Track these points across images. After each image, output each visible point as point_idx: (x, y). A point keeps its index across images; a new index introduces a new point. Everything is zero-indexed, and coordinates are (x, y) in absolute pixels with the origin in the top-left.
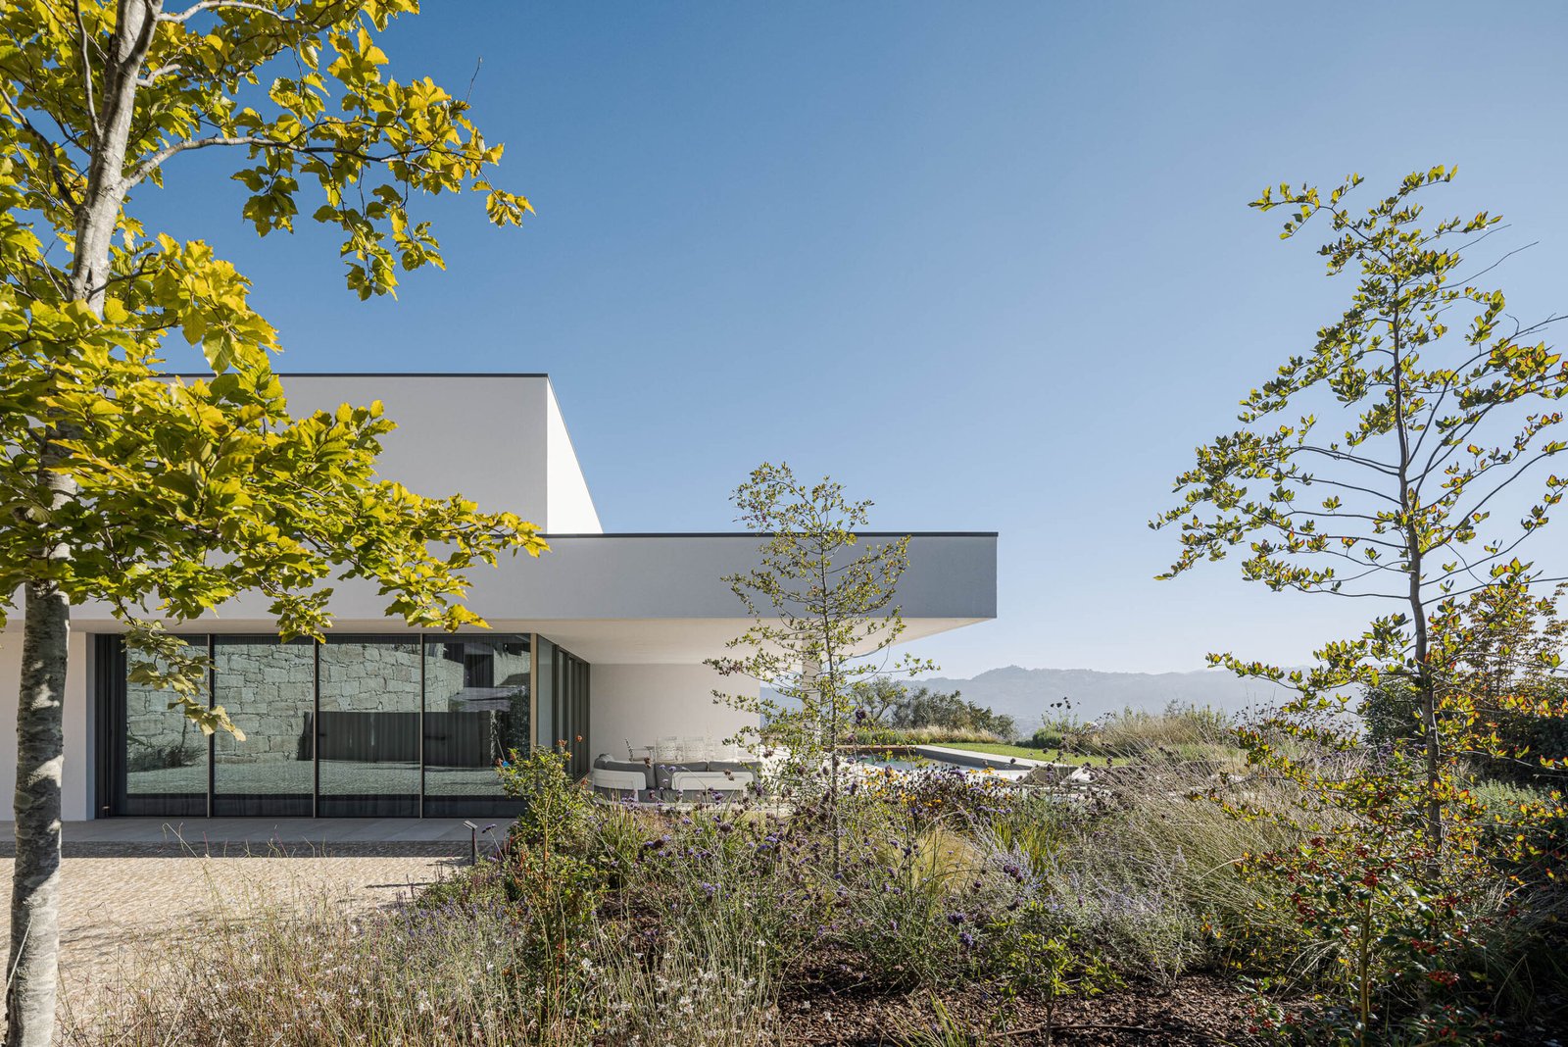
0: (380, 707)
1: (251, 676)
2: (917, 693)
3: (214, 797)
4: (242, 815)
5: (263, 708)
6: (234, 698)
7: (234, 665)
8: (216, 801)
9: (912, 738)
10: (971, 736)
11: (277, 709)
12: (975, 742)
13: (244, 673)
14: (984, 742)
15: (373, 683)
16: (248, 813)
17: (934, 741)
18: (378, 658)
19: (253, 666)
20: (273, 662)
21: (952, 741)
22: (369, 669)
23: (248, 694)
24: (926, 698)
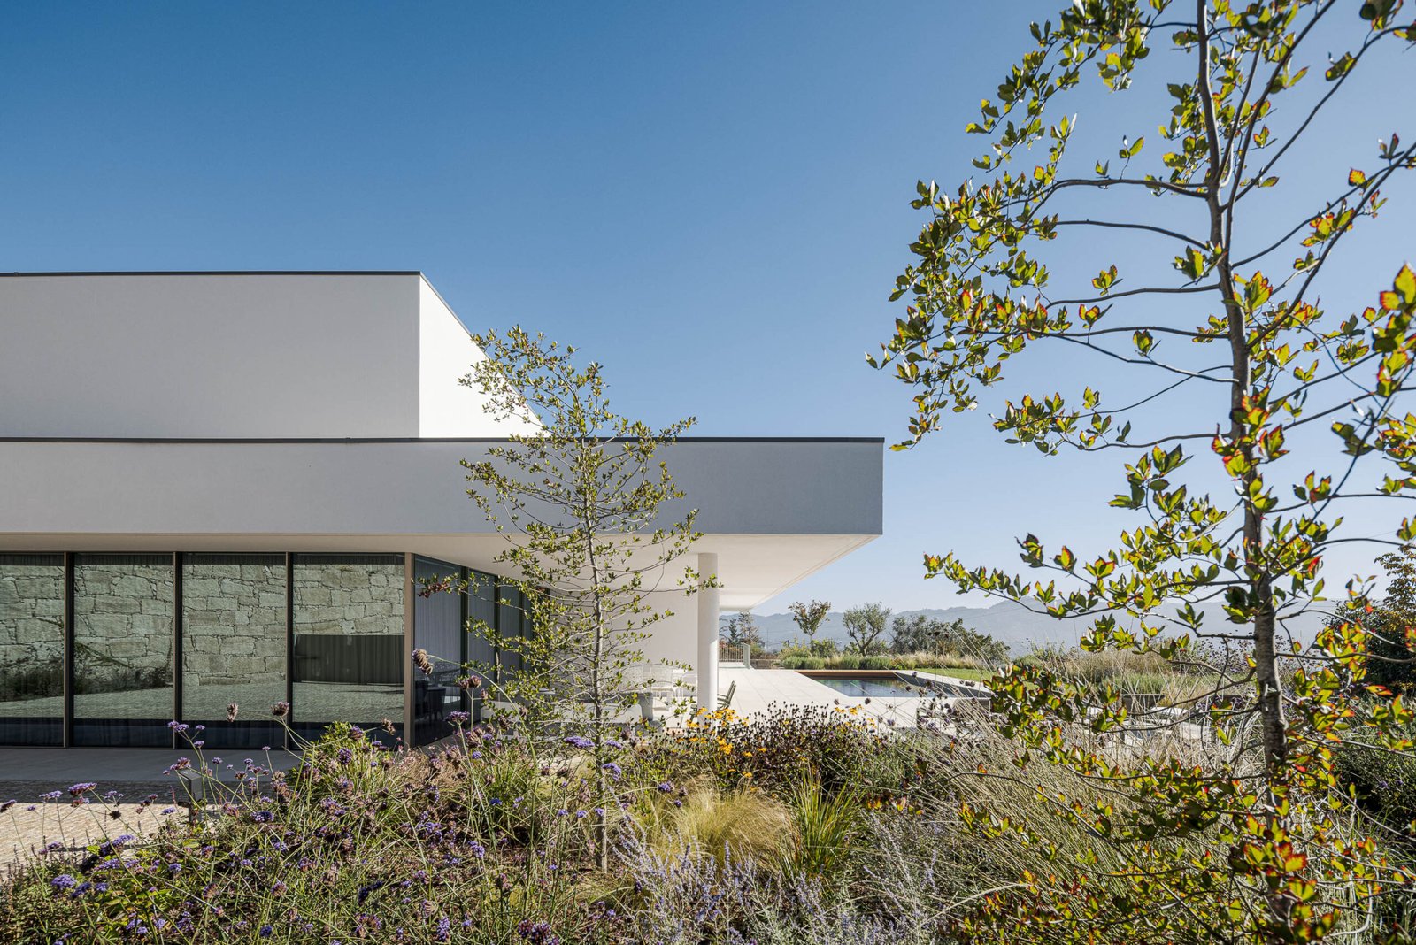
0: (385, 630)
1: (244, 600)
2: (916, 620)
3: (73, 722)
4: (106, 744)
5: (259, 631)
6: (226, 620)
7: (226, 589)
8: (77, 727)
9: (899, 663)
10: (955, 662)
11: (275, 632)
12: (959, 667)
13: (238, 596)
14: (967, 668)
15: (378, 608)
16: (113, 743)
17: (919, 666)
18: (385, 583)
19: (248, 590)
20: (268, 587)
21: (935, 666)
22: (374, 593)
23: (241, 617)
24: (924, 624)
